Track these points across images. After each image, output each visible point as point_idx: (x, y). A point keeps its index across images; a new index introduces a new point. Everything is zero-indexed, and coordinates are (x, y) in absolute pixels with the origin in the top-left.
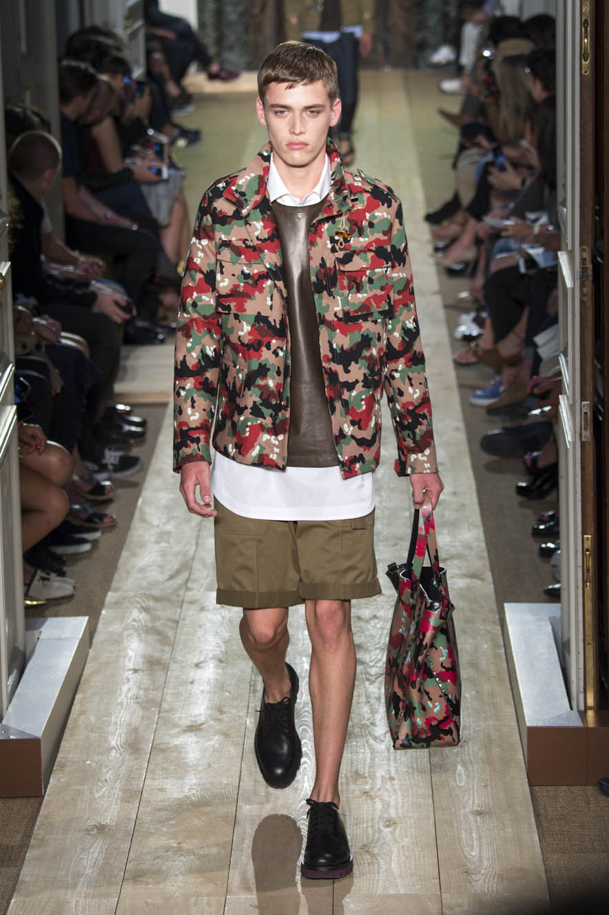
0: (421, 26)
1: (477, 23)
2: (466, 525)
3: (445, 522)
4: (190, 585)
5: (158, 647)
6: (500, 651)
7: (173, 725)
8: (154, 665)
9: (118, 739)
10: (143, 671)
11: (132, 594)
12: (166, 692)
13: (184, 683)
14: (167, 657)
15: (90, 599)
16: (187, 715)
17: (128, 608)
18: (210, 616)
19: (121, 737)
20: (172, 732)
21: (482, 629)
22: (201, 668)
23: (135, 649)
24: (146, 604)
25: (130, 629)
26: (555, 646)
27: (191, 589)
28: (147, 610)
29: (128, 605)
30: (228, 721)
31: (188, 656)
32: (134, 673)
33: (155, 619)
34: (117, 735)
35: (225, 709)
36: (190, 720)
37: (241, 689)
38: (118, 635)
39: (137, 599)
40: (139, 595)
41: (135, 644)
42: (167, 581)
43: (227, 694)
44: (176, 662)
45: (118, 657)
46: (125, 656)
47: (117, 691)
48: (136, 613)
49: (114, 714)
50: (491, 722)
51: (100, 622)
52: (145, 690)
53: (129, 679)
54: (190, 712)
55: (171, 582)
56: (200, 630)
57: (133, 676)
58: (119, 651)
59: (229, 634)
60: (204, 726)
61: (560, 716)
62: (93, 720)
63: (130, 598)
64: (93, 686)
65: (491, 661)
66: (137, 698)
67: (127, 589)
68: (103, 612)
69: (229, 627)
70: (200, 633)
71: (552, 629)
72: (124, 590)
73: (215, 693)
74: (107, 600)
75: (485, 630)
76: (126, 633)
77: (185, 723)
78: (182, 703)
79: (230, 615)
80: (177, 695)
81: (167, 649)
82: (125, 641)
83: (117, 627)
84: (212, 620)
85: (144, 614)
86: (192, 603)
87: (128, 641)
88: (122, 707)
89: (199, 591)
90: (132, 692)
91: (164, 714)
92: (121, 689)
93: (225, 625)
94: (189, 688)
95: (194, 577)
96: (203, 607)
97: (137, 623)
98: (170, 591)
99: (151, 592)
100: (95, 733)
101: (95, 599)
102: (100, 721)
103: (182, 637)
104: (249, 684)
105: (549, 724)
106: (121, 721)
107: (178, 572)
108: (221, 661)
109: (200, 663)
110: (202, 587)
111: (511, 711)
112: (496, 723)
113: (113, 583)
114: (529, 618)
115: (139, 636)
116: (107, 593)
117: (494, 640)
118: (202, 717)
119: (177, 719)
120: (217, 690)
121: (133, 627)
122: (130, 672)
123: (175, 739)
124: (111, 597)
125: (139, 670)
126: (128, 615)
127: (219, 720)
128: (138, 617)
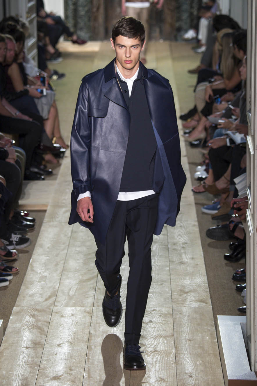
0: (179, 19)
1: (207, 18)
2: (198, 274)
3: (188, 273)
4: (56, 304)
5: (39, 335)
6: (215, 340)
7: (46, 376)
8: (37, 345)
9: (17, 383)
10: (31, 348)
11: (26, 308)
12: (43, 359)
13: (52, 355)
14: (43, 340)
15: (4, 310)
16: (53, 371)
17: (24, 315)
18: (66, 320)
19: (19, 382)
20: (45, 380)
21: (206, 329)
22: (60, 346)
23: (27, 337)
24: (33, 313)
25: (25, 326)
26: (243, 338)
27: (57, 306)
28: (33, 316)
29: (24, 314)
30: (74, 375)
31: (54, 340)
32: (27, 349)
33: (37, 321)
34: (17, 381)
35: (73, 368)
36: (55, 374)
37: (82, 358)
38: (18, 329)
39: (29, 311)
40: (30, 308)
41: (27, 334)
42: (44, 301)
43: (74, 360)
44: (48, 343)
45: (18, 340)
46: (22, 340)
47: (17, 358)
48: (28, 317)
49: (15, 370)
50: (210, 377)
51: (9, 322)
52: (32, 358)
53: (23, 352)
54: (55, 370)
55: (46, 302)
56: (61, 327)
57: (26, 350)
58: (19, 338)
59: (76, 329)
60: (62, 377)
61: (245, 374)
62: (4, 373)
63: (25, 310)
64: (5, 355)
65: (210, 345)
66: (27, 362)
67: (23, 306)
68: (11, 317)
69: (76, 325)
70: (61, 329)
71: (242, 329)
72: (22, 306)
73: (68, 359)
74: (13, 311)
75: (207, 329)
76: (22, 328)
77: (52, 375)
78: (51, 365)
79: (76, 320)
80: (48, 361)
81: (44, 336)
82: (22, 332)
83: (18, 325)
84: (67, 322)
85: (32, 318)
86: (57, 313)
87: (23, 332)
88: (20, 366)
89: (60, 307)
90: (25, 359)
91: (41, 371)
92: (19, 357)
93: (74, 325)
94: (55, 357)
95: (58, 299)
96: (63, 315)
97: (29, 323)
98: (46, 307)
99: (35, 307)
100: (5, 380)
101: (7, 310)
102: (8, 374)
103: (51, 330)
104: (85, 356)
105: (239, 378)
106: (19, 374)
107: (50, 297)
108: (71, 343)
109: (61, 344)
110: (62, 305)
111: (220, 371)
112: (212, 378)
113: (16, 302)
114: (230, 323)
115: (29, 329)
116: (13, 308)
117: (212, 334)
118: (61, 372)
119: (48, 373)
120: (69, 358)
121: (26, 325)
122: (24, 349)
123: (47, 384)
124: (15, 309)
125: (29, 347)
126: (23, 319)
127: (70, 374)
128: (29, 320)
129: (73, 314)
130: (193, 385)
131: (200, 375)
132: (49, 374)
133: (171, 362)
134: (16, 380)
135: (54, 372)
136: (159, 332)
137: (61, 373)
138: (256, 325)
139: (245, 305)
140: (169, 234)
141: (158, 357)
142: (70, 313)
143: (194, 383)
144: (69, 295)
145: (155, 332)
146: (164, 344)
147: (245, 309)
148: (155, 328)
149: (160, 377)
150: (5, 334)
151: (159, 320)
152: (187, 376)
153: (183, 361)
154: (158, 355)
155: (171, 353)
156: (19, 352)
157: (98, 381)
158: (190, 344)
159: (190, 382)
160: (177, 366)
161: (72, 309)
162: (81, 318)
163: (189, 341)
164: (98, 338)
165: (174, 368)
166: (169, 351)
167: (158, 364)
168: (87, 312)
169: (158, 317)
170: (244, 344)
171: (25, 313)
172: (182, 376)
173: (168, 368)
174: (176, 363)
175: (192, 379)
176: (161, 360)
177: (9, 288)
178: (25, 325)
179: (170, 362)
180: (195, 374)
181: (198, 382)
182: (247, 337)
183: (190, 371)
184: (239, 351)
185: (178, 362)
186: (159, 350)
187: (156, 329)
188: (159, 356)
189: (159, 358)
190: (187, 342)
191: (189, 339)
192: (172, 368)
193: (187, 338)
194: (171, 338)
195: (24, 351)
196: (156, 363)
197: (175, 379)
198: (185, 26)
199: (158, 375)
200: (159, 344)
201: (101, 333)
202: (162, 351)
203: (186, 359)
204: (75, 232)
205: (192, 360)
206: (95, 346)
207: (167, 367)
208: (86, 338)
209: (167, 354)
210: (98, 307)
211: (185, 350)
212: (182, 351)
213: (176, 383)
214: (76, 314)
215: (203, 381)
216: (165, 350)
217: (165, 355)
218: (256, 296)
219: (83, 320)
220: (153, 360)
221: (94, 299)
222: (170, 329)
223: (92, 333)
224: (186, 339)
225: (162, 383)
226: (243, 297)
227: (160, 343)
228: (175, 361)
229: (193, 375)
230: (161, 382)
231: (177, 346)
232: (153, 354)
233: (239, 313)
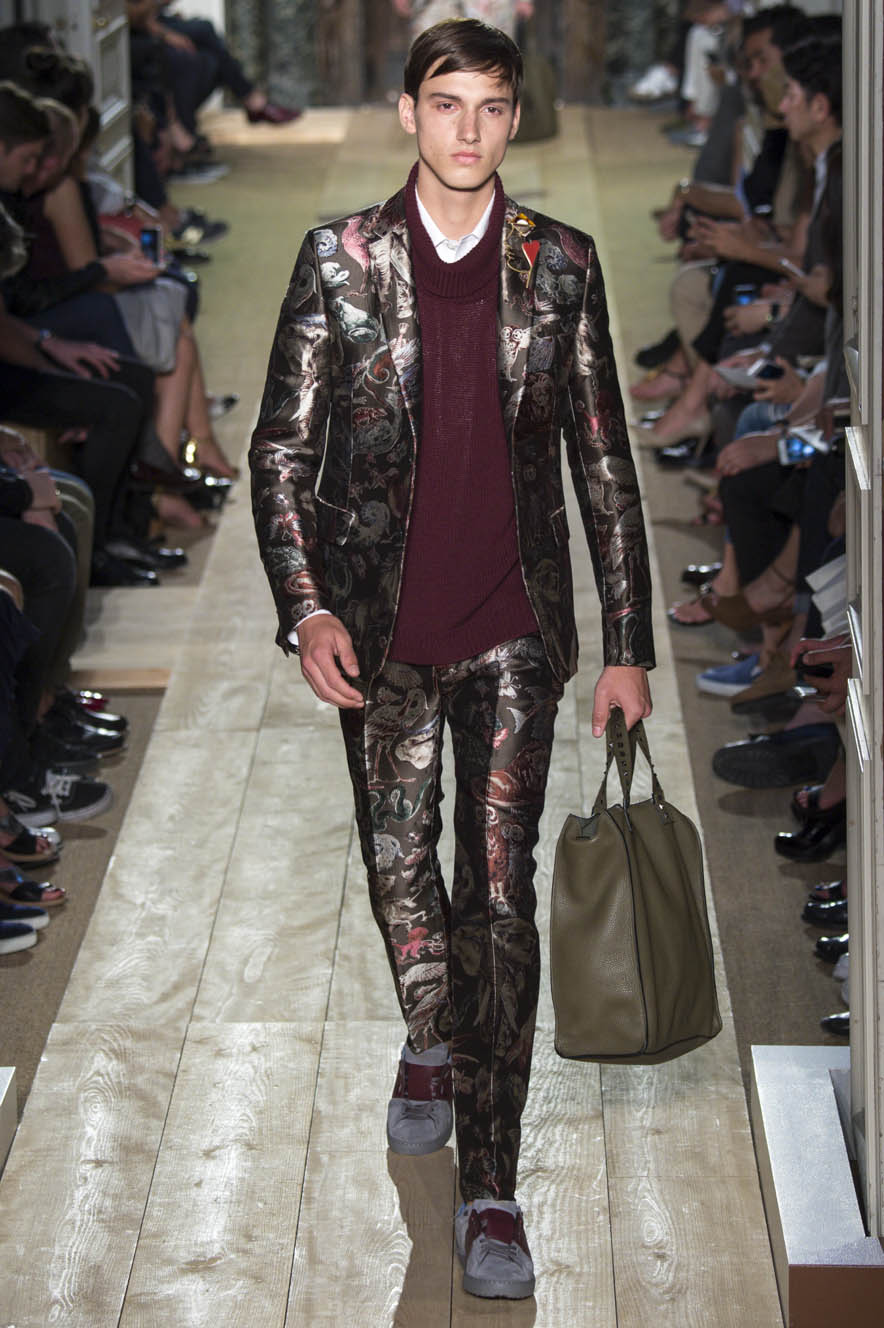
4: (197, 1010)
5: (139, 1120)
6: (743, 1131)
7: (164, 1261)
8: (132, 1153)
9: (64, 1285)
10: (111, 1163)
11: (94, 1027)
12: (152, 1202)
13: (184, 1186)
14: (154, 1138)
15: (20, 1035)
16: (188, 1242)
17: (87, 1051)
18: (233, 1066)
19: (70, 1282)
20: (161, 1273)
21: (712, 1092)
22: (214, 1158)
23: (98, 1125)
24: (119, 1045)
25: (91, 1088)
26: (839, 1122)
27: (200, 1018)
28: (120, 1055)
29: (89, 1047)
30: (260, 1255)
31: (192, 1137)
32: (96, 1167)
33: (134, 1070)
34: (63, 1278)
35: (256, 1232)
36: (194, 1252)
37: (286, 1197)
38: (69, 1100)
39: (103, 1035)
40: (108, 1028)
41: (99, 1115)
42: (157, 1003)
43: (260, 1205)
44: (171, 1147)
45: (67, 1138)
46: (81, 1138)
47: (65, 1200)
48: (102, 1060)
49: (59, 1241)
50: (725, 1258)
51: (38, 1076)
52: (115, 1197)
53: (86, 1179)
54: (194, 1238)
55: (164, 1006)
56: (215, 1090)
57: (94, 1173)
58: (70, 1128)
59: (265, 1098)
60: (219, 1262)
61: (847, 1247)
62: (21, 1251)
63: (92, 1034)
64: (23, 1190)
65: (728, 1148)
66: (100, 1212)
67: (86, 1018)
68: (43, 1059)
69: (265, 1085)
70: (214, 1096)
71: (835, 1091)
72: (81, 1019)
73: (239, 1202)
74: (50, 1037)
75: (718, 1092)
76: (82, 1096)
77: (184, 1256)
78: (180, 1222)
79: (268, 1064)
80: (171, 1207)
81: (155, 1124)
82: (81, 1110)
83: (67, 1086)
84: (235, 1073)
85: (115, 1062)
86: (200, 1042)
87: (86, 1111)
88: (74, 1228)
89: (213, 1021)
90: (91, 1202)
91: (147, 1241)
92: (72, 1196)
93: (259, 1082)
94: (193, 1194)
95: (205, 996)
96: (221, 1050)
97: (103, 1078)
98: (163, 1021)
99: (128, 1023)
100: (24, 1275)
101: (29, 1035)
102: (34, 1254)
103: (182, 1103)
104: (299, 1188)
105: (827, 1261)
106: (70, 1254)
107: (177, 987)
108: (250, 1146)
109: (213, 1150)
110: (218, 1014)
111: (761, 1237)
112: (735, 1260)
113: (62, 1007)
114: (794, 1071)
115: (106, 1101)
116: (50, 1026)
117: (732, 1111)
118: (217, 1245)
119: (170, 1250)
120: (243, 1198)
121: (95, 1085)
122: (89, 1166)
123: (166, 1286)
124: (57, 1031)
125: (105, 1162)
126: (86, 1063)
127: (245, 1252)
128: (104, 1067)
129: (258, 1045)
130: (667, 1285)
131: (692, 1252)
132: (173, 1251)
133: (592, 1208)
134: (60, 1277)
135: (191, 1245)
136: (552, 1105)
137: (216, 1249)
138: (882, 1076)
139: (846, 1008)
140: (584, 768)
141: (548, 1190)
142: (247, 1041)
143: (671, 1278)
144: (242, 980)
145: (537, 1106)
146: (571, 1146)
147: (846, 1021)
148: (539, 1089)
149: (554, 1259)
150: (23, 1119)
151: (551, 1062)
152: (650, 1255)
153: (634, 1204)
154: (547, 1183)
155: (591, 1177)
156: (73, 1178)
157: (344, 1273)
158: (659, 1146)
159: (660, 1277)
160: (615, 1220)
161: (253, 1030)
162: (282, 1059)
163: (653, 1134)
164: (343, 1127)
165: (602, 1230)
166: (586, 1169)
167: (547, 1217)
168: (304, 1037)
169: (549, 1055)
170: (843, 1141)
171: (91, 1044)
172: (631, 1255)
173: (582, 1227)
174: (611, 1211)
175: (666, 1265)
176: (559, 1202)
177: (36, 960)
178: (92, 1085)
179: (590, 1205)
180: (674, 1248)
181: (685, 1274)
182: (853, 1119)
183: (660, 1238)
184: (826, 1166)
185: (618, 1206)
186: (553, 1167)
187: (542, 1094)
188: (553, 1187)
189: (552, 1194)
190: (649, 1139)
191: (654, 1126)
192: (596, 1229)
193: (647, 1123)
194: (594, 1125)
195: (88, 1174)
196: (541, 1213)
197: (606, 1264)
198: (637, 56)
199: (549, 1253)
200: (551, 1144)
201: (353, 1110)
202: (563, 1168)
203: (644, 1197)
204: (265, 763)
205: (664, 1200)
206: (332, 1156)
207: (579, 1224)
208: (301, 1126)
209: (580, 1179)
210: (342, 1022)
211: (642, 1164)
212: (632, 1170)
213: (610, 1281)
214: (265, 1045)
215: (704, 1272)
216: (573, 1167)
217: (572, 1181)
218: (882, 977)
219: (291, 1065)
220: (531, 1202)
221: (327, 994)
222: (591, 1092)
223: (320, 1112)
224: (643, 1127)
225: (561, 1281)
226: (841, 980)
227: (555, 1142)
228: (606, 1203)
229: (669, 1253)
230: (559, 1278)
231: (615, 1152)
232: (529, 1180)
233: (827, 1035)
